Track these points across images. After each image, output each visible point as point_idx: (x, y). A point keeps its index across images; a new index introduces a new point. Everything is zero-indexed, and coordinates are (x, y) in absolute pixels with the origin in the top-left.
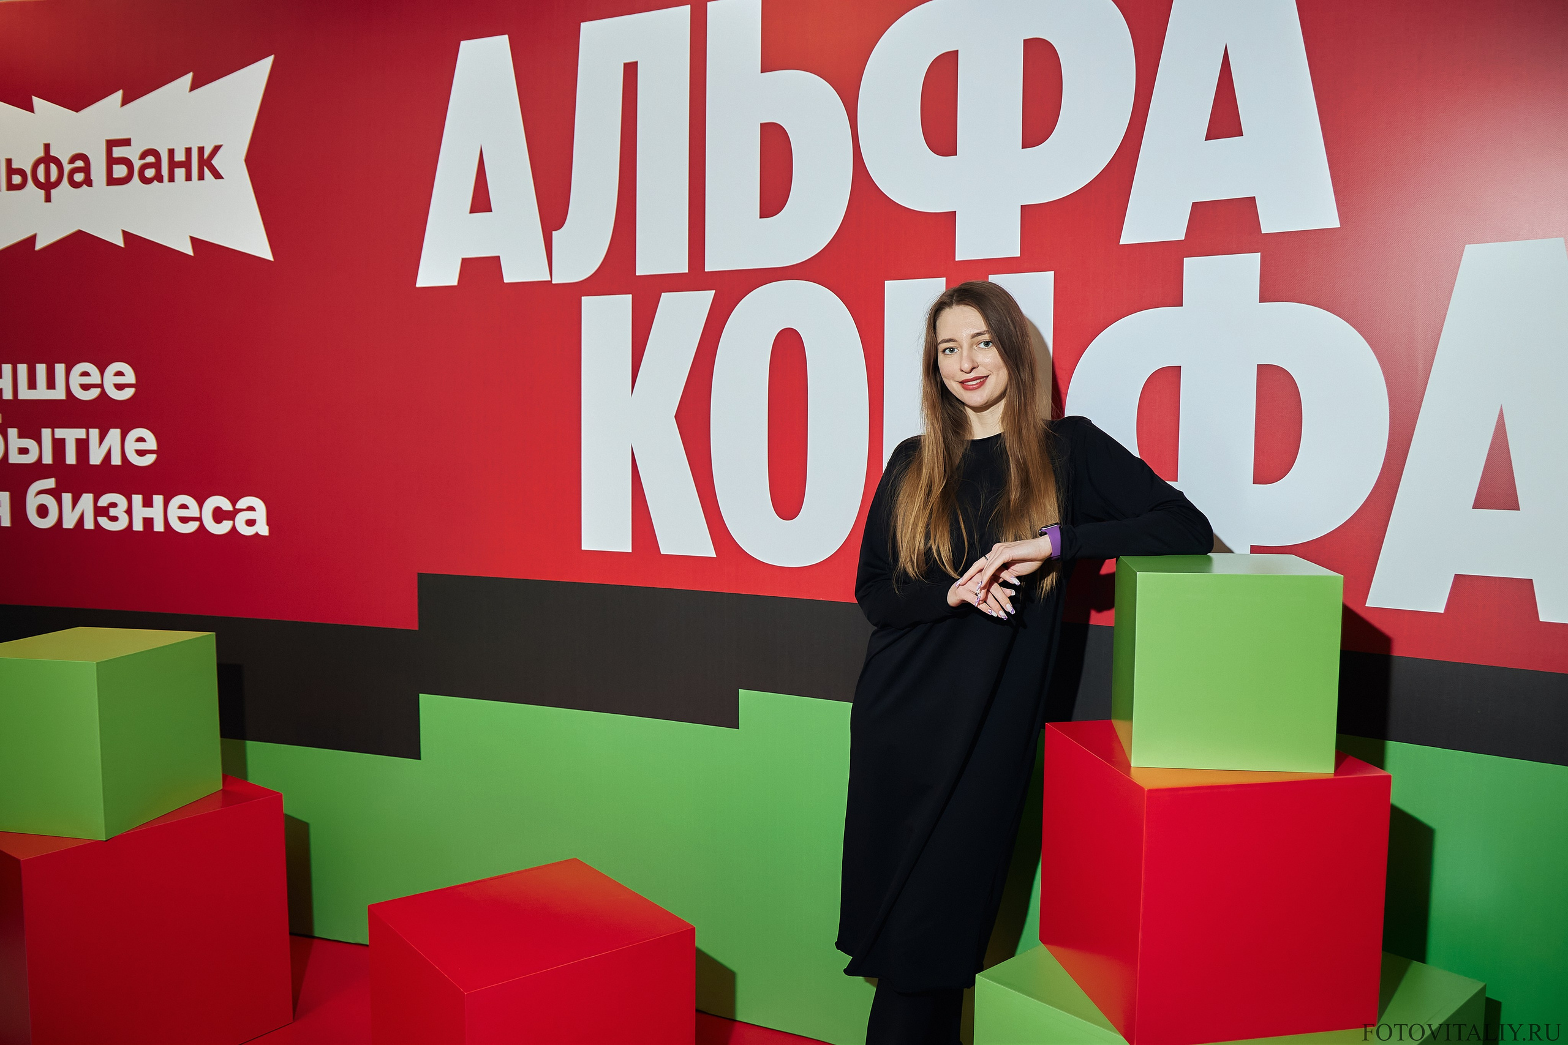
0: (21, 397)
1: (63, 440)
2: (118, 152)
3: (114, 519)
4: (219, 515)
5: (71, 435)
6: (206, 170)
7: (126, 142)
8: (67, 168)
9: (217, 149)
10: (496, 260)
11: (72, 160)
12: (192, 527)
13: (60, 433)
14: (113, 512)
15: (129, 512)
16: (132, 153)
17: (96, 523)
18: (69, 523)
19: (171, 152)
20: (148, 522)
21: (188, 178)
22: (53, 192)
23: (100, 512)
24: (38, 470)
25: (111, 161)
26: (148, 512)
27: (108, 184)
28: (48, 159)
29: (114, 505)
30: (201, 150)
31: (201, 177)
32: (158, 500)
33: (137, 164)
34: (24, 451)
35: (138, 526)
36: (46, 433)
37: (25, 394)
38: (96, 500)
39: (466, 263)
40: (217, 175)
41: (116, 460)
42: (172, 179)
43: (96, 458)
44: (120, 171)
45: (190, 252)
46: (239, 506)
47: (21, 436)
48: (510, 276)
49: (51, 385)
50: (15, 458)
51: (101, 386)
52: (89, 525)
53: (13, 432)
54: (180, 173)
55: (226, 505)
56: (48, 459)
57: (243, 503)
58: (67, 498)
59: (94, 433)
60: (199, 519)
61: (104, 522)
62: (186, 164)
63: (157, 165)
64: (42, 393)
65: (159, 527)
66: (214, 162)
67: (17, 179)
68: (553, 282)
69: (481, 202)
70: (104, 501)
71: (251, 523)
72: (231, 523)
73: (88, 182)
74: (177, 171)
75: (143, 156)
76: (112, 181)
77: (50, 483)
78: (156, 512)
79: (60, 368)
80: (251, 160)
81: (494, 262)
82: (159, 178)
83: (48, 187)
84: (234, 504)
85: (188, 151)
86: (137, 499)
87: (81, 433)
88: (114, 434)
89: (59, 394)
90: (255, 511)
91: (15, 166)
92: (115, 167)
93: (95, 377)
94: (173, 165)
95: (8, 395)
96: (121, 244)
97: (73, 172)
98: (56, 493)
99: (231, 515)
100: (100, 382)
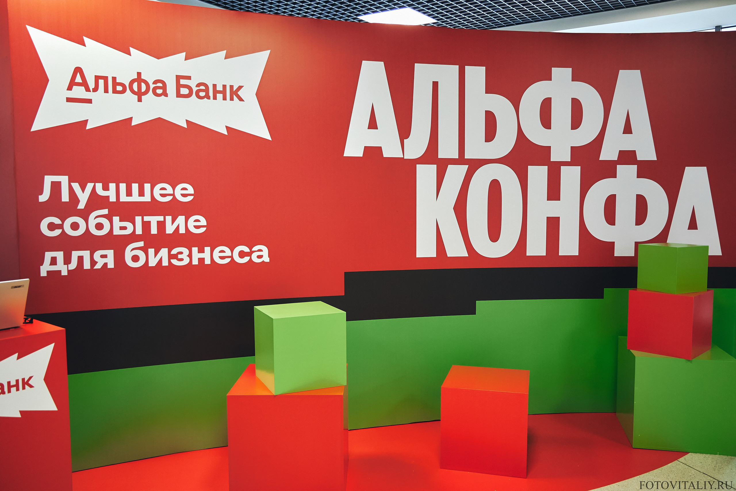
0: (122, 200)
1: (149, 222)
2: (183, 82)
3: (182, 260)
4: (242, 254)
5: (154, 220)
6: (234, 96)
7: (189, 78)
8: (152, 86)
9: (240, 87)
10: (380, 148)
11: (155, 82)
12: (228, 260)
13: (146, 218)
14: (180, 256)
15: (190, 256)
16: (192, 83)
17: (170, 262)
18: (153, 262)
19: (215, 86)
20: (201, 260)
21: (225, 98)
22: (143, 97)
23: (171, 257)
24: (133, 238)
25: (179, 86)
26: (201, 255)
27: (177, 97)
28: (139, 79)
29: (181, 253)
30: (231, 87)
31: (232, 99)
32: (207, 249)
33: (195, 89)
34: (122, 228)
35: (195, 262)
36: (138, 219)
37: (124, 198)
38: (169, 252)
39: (366, 148)
40: (241, 99)
41: (182, 231)
42: (215, 98)
43: (170, 229)
44: (184, 91)
45: (226, 133)
46: (253, 249)
47: (121, 220)
48: (386, 155)
49: (141, 193)
50: (117, 232)
51: (173, 195)
52: (165, 263)
53: (116, 219)
54: (220, 96)
55: (246, 249)
56: (139, 231)
57: (255, 248)
58: (151, 251)
59: (169, 219)
60: (232, 257)
61: (174, 262)
62: (224, 92)
63: (207, 90)
64: (135, 198)
65: (208, 262)
66: (239, 93)
67: (119, 88)
68: (404, 158)
69: (373, 124)
70: (174, 251)
71: (260, 257)
72: (249, 258)
73: (165, 94)
74: (218, 95)
75: (198, 85)
76: (179, 95)
77: (141, 244)
78: (206, 255)
79: (147, 187)
80: (259, 95)
81: (380, 149)
82: (209, 98)
83: (140, 95)
84: (251, 249)
85: (224, 86)
86: (195, 250)
87: (161, 218)
88: (181, 219)
89: (147, 198)
90: (263, 251)
91: (118, 81)
92: (181, 89)
93: (170, 190)
94: (216, 92)
95: (113, 199)
96: (185, 126)
97: (154, 89)
98: (145, 249)
99: (249, 254)
100: (172, 193)
